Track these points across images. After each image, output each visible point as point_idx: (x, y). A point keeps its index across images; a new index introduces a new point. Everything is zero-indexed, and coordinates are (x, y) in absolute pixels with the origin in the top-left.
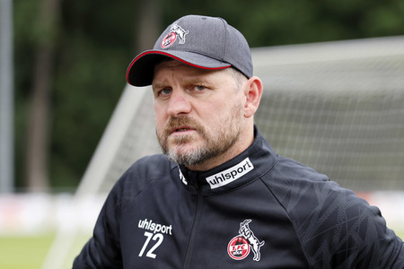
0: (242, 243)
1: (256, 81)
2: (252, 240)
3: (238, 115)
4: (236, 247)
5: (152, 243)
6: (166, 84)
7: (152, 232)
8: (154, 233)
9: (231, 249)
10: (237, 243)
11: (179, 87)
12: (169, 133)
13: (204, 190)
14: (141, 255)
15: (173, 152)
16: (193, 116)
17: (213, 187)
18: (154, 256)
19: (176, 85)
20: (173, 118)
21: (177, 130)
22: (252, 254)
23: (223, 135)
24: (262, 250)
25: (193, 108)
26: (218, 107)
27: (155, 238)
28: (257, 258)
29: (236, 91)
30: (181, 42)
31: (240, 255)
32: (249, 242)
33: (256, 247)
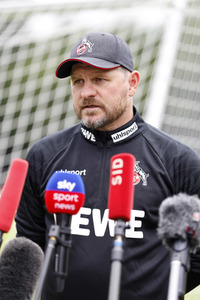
1: (136, 74)
3: (125, 95)
6: (80, 78)
11: (89, 79)
13: (108, 144)
15: (85, 120)
17: (115, 141)
20: (85, 99)
21: (87, 107)
25: (98, 93)
29: (124, 81)
32: (139, 174)
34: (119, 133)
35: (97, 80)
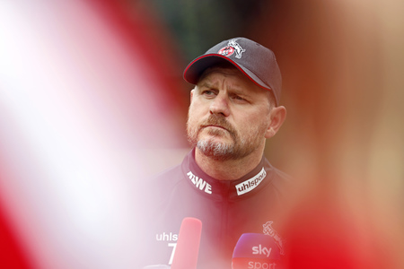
6: (215, 86)
11: (225, 92)
14: (171, 262)
16: (230, 120)
17: (239, 193)
19: (224, 89)
25: (231, 113)
30: (237, 56)
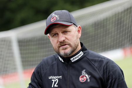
0: (83, 77)
1: (80, 27)
2: (86, 76)
4: (82, 78)
5: (55, 82)
7: (54, 79)
8: (55, 79)
9: (80, 79)
10: (82, 77)
11: (61, 33)
12: (59, 47)
13: (70, 63)
14: (52, 87)
16: (67, 41)
17: (72, 61)
18: (57, 86)
19: (59, 32)
20: (61, 42)
21: (62, 46)
22: (87, 80)
23: (75, 45)
24: (90, 78)
25: (66, 38)
26: (73, 36)
27: (56, 81)
28: (89, 81)
30: (58, 19)
31: (84, 81)
32: (85, 76)
33: (88, 77)
34: (74, 57)
35: (65, 32)
